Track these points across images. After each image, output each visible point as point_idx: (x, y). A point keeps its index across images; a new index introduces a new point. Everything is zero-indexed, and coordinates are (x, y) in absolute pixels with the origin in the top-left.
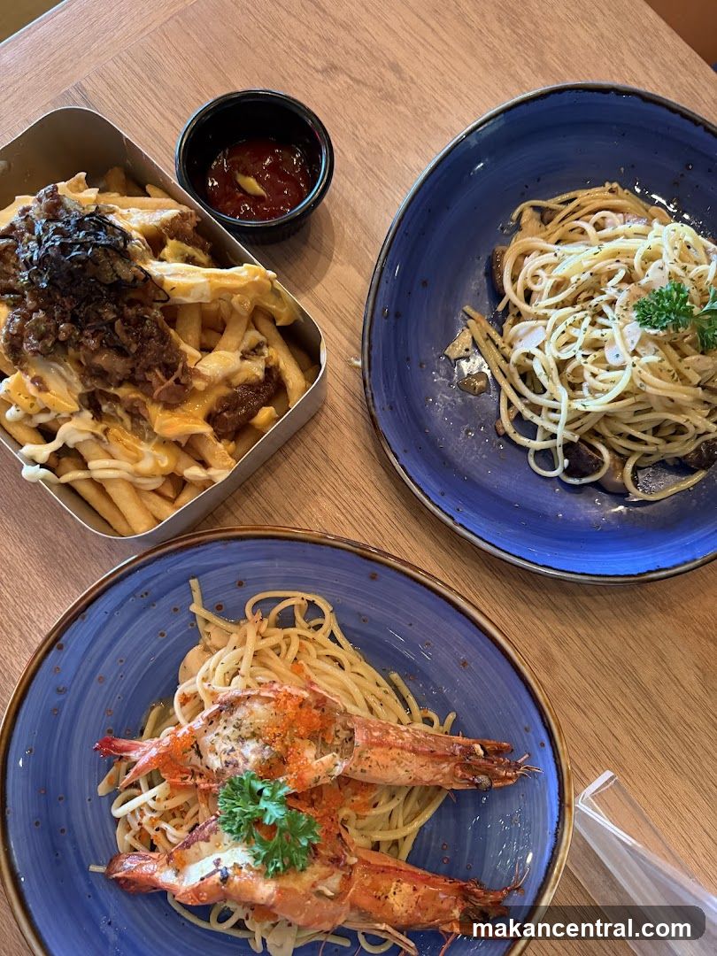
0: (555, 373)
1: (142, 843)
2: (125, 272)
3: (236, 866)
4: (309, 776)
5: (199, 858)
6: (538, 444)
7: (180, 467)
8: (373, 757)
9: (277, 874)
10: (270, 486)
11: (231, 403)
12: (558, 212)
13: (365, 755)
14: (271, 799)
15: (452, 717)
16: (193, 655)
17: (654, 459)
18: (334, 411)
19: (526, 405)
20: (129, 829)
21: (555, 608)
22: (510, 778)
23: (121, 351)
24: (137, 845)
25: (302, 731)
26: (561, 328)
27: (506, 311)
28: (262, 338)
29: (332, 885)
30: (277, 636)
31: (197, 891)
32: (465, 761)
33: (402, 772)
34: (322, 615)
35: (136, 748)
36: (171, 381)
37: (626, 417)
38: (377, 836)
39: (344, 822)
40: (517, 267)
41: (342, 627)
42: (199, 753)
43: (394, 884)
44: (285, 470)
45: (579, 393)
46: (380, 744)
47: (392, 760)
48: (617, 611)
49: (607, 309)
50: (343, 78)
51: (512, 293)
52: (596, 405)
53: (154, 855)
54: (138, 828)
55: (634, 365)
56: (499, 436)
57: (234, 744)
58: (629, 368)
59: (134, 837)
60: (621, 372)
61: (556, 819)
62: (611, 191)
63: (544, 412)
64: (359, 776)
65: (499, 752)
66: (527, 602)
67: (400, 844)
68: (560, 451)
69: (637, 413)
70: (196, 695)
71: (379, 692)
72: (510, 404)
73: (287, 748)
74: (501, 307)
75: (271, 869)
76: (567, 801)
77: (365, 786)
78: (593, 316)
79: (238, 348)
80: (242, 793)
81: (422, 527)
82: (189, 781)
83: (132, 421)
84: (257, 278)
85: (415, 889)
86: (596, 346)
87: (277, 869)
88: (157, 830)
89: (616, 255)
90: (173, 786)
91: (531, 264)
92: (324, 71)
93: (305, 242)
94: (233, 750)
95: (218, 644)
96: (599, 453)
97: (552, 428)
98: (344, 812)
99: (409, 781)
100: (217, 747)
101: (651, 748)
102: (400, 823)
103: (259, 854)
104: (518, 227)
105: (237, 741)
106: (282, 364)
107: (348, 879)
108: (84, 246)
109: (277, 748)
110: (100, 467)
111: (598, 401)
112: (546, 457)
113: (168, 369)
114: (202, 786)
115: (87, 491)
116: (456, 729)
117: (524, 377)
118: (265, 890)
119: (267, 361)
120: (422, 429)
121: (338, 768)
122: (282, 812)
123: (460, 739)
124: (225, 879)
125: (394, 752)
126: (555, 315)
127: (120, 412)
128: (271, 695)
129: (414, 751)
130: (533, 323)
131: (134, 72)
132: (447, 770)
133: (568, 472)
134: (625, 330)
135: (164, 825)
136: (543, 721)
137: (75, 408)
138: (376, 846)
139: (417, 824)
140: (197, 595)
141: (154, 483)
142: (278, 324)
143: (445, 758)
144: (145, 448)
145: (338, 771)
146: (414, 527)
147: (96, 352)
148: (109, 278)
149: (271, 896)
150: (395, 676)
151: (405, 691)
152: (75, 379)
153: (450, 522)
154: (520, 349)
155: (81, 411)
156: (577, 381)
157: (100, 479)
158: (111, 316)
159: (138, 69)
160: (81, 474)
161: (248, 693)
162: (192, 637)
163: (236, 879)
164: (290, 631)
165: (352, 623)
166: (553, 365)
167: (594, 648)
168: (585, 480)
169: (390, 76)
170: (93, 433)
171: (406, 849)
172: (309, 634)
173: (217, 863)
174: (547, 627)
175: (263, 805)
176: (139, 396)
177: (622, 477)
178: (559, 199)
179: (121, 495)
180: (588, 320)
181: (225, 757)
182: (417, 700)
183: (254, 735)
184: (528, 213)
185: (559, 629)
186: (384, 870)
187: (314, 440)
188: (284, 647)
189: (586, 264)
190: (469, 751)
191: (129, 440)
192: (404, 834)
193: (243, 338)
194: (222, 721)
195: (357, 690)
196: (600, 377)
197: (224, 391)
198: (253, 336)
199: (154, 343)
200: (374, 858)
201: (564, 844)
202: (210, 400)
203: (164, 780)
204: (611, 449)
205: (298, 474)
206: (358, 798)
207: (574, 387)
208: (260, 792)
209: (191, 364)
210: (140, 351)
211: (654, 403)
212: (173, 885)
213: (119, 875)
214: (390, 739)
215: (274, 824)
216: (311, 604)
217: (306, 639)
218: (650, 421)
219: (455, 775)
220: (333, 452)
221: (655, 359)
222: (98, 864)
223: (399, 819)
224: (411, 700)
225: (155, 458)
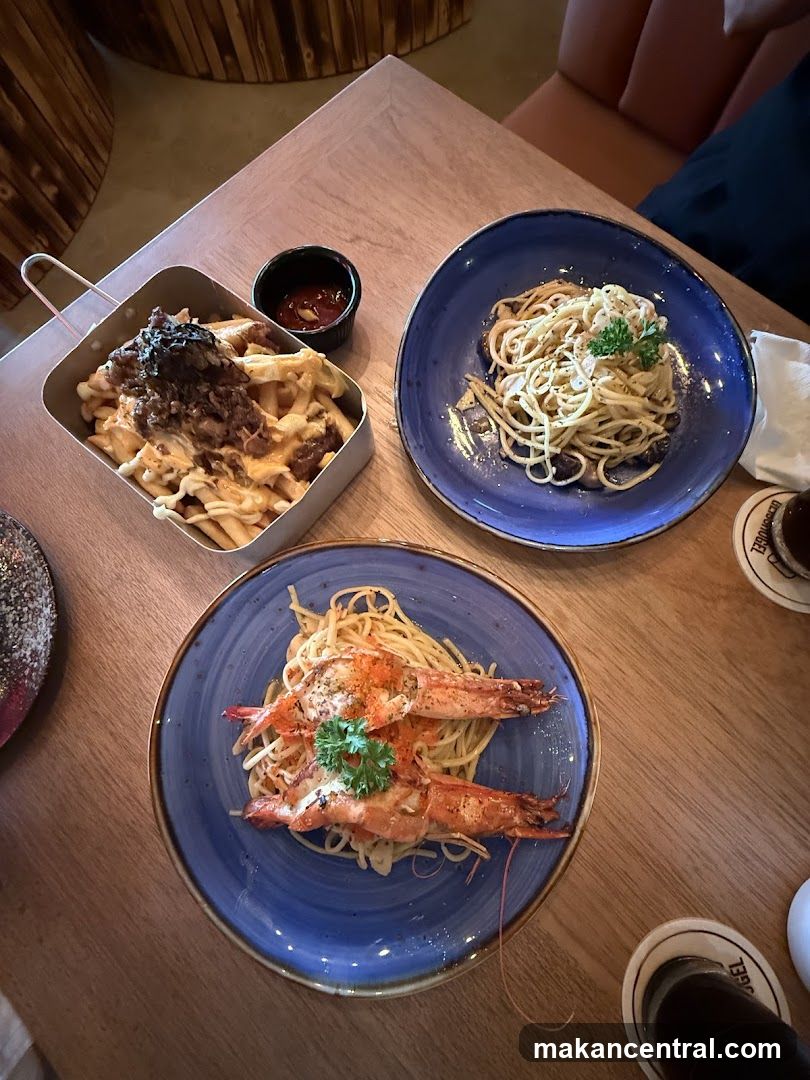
0: (536, 405)
1: (269, 789)
2: (214, 360)
3: (333, 794)
4: (384, 714)
5: (306, 792)
6: (532, 460)
7: (271, 503)
8: (433, 696)
9: (364, 796)
10: (341, 517)
11: (303, 452)
12: (522, 304)
13: (427, 695)
14: (354, 733)
15: (493, 666)
16: (295, 641)
17: (619, 460)
18: (382, 459)
19: (520, 435)
20: (258, 779)
21: (560, 579)
22: (545, 706)
23: (218, 418)
24: (264, 791)
25: (376, 681)
26: (536, 373)
27: (495, 373)
28: (322, 407)
29: (412, 803)
30: (354, 619)
31: (303, 818)
32: (508, 696)
33: (458, 707)
34: (387, 602)
35: (256, 712)
36: (255, 435)
37: (594, 427)
38: (447, 764)
39: (419, 753)
40: (499, 341)
41: (404, 610)
42: (301, 710)
43: (463, 799)
44: (351, 504)
45: (556, 417)
46: (439, 686)
47: (450, 697)
48: (608, 576)
49: (567, 354)
50: (364, 244)
51: (498, 359)
52: (570, 421)
53: (276, 797)
54: (264, 777)
55: (594, 385)
56: (503, 460)
57: (325, 698)
58: (590, 391)
59: (262, 784)
60: (584, 394)
61: (586, 736)
62: (560, 283)
63: (532, 437)
64: (424, 713)
65: (533, 687)
66: (540, 577)
67: (466, 768)
68: (548, 462)
69: (601, 424)
70: (298, 669)
71: (437, 653)
72: (508, 436)
73: (365, 695)
74: (491, 371)
75: (358, 791)
76: (592, 720)
77: (433, 722)
78: (558, 362)
79: (304, 413)
80: (333, 733)
81: (455, 533)
82: (296, 733)
83: (234, 473)
84: (311, 357)
85: (480, 802)
86: (563, 380)
87: (363, 791)
88: (278, 776)
89: (569, 316)
90: (286, 739)
91: (507, 338)
92: (352, 241)
93: (351, 349)
94: (325, 701)
95: (312, 631)
96: (578, 459)
97: (540, 446)
98: (418, 745)
99: (464, 714)
100: (314, 703)
101: (652, 677)
102: (464, 751)
103: (348, 779)
104: (497, 318)
105: (328, 695)
106: (337, 423)
107: (424, 797)
108: (180, 340)
109: (358, 695)
110: (213, 507)
111: (571, 418)
112: (539, 469)
113: (253, 428)
114: (306, 735)
115: (208, 529)
116: (498, 674)
117: (515, 416)
118: (356, 810)
119: (327, 422)
120: (446, 459)
121: (406, 706)
122: (363, 742)
123: (502, 681)
124: (324, 805)
125: (450, 691)
126: (530, 366)
127: (224, 467)
128: (350, 657)
129: (465, 689)
130: (516, 375)
131: (225, 259)
132: (494, 703)
133: (557, 477)
134: (584, 364)
135: (282, 772)
136: (564, 659)
137: (191, 465)
138: (447, 771)
139: (477, 752)
140: (294, 597)
141: (255, 518)
142: (333, 396)
143: (491, 693)
144: (245, 492)
145: (407, 709)
146: (450, 533)
147: (199, 420)
148: (203, 365)
149: (361, 815)
150: (447, 641)
151: (456, 651)
152: (189, 445)
153: (474, 521)
154: (509, 395)
155: (195, 467)
156: (554, 409)
157: (214, 517)
158: (206, 390)
159: (227, 256)
160: (202, 516)
161: (333, 657)
162: (294, 628)
163: (333, 804)
164: (363, 615)
165: (411, 607)
166: (534, 400)
167: (594, 606)
168: (570, 481)
169: (396, 238)
170: (206, 483)
171: (471, 772)
172: (379, 616)
173: (318, 793)
174: (557, 594)
175: (349, 739)
176: (235, 451)
177: (597, 475)
178: (522, 296)
179: (231, 527)
180: (554, 365)
181: (319, 708)
182: (466, 658)
183: (340, 688)
184: (502, 308)
185: (566, 594)
186: (453, 789)
187: (369, 480)
188: (360, 627)
189: (547, 325)
190: (510, 688)
191: (234, 487)
192: (468, 760)
193: (308, 408)
194: (316, 682)
195: (417, 650)
196: (570, 401)
197: (296, 444)
198: (315, 406)
199: (239, 408)
200: (446, 780)
201: (595, 754)
202: (288, 451)
203: (279, 735)
204: (586, 456)
205: (360, 506)
206: (427, 733)
207: (552, 414)
208: (346, 729)
209: (269, 425)
210: (231, 417)
211: (613, 412)
212: (288, 817)
213: (250, 815)
214: (446, 681)
215: (357, 752)
216: (378, 593)
217: (377, 620)
218: (612, 429)
219: (500, 707)
220: (384, 487)
221: (609, 378)
222: (236, 809)
223: (463, 748)
224: (461, 657)
225: (253, 498)
